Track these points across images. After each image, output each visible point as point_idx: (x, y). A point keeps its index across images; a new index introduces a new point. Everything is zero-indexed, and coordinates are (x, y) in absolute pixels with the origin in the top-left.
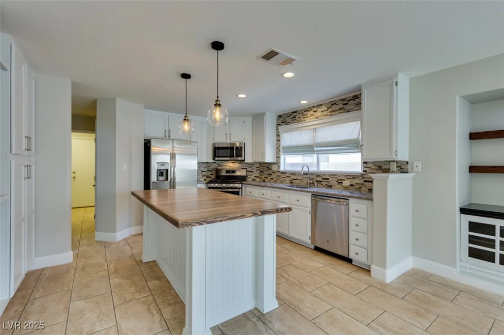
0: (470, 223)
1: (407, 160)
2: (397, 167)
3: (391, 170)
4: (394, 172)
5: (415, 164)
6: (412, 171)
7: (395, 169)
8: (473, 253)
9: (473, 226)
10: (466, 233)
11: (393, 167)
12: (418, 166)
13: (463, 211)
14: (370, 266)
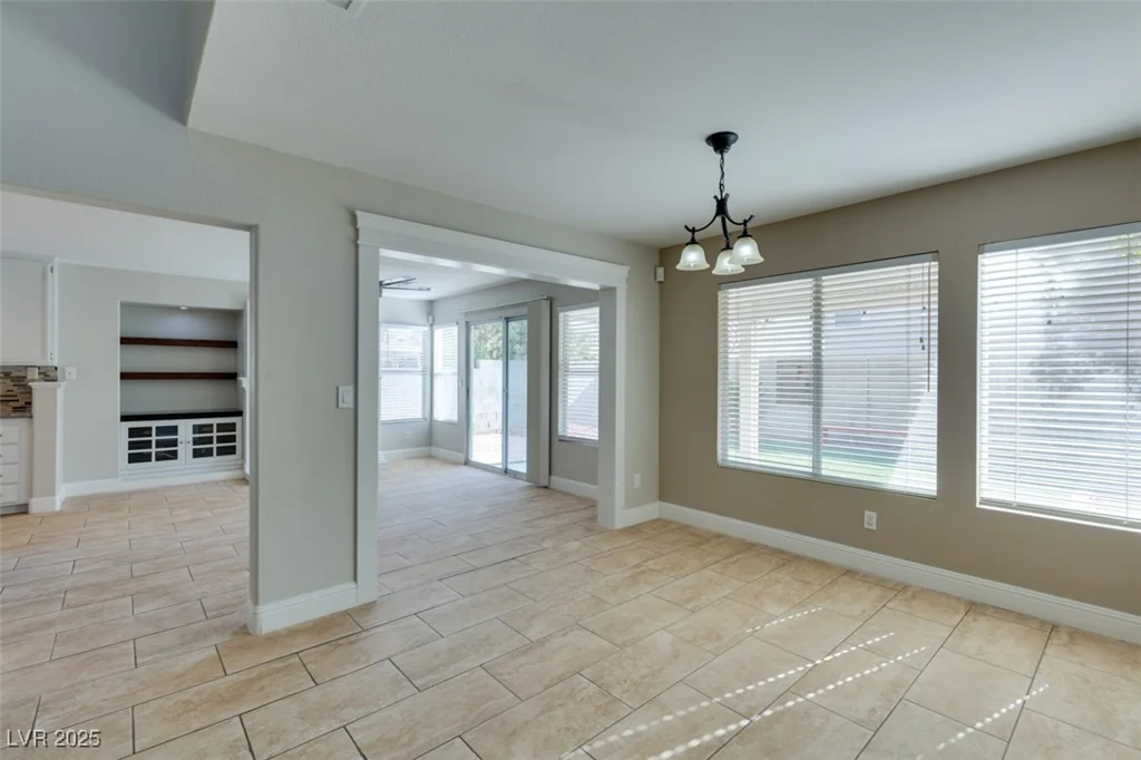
0: (130, 429)
1: (56, 365)
2: (40, 373)
3: (29, 377)
4: (34, 381)
5: (68, 370)
6: (64, 379)
7: (37, 376)
8: (133, 459)
9: (133, 433)
10: (125, 439)
11: (35, 374)
12: (72, 373)
13: (124, 418)
14: (27, 505)
